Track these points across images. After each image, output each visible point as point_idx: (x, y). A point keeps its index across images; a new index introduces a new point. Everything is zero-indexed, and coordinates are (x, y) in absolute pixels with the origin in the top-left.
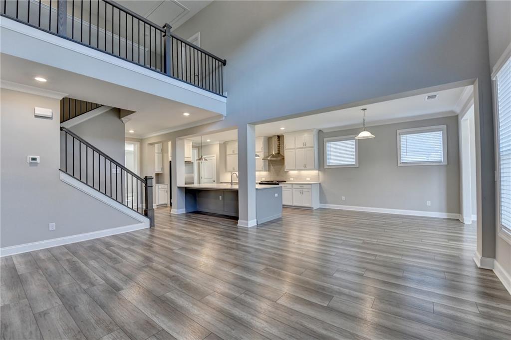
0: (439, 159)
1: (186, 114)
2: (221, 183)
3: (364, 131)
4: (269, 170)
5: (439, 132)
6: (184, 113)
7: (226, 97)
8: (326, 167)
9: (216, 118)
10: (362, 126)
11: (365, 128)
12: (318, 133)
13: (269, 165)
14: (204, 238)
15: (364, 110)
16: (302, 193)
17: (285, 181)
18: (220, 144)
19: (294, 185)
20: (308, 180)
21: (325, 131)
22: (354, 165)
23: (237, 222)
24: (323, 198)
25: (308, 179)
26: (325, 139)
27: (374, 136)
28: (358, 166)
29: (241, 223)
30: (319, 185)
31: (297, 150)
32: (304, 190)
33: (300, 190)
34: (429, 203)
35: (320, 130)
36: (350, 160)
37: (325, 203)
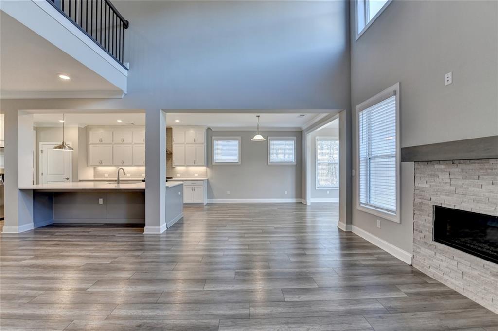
0: (291, 161)
1: (64, 77)
2: (80, 181)
3: (258, 134)
5: (292, 141)
6: (60, 74)
7: (128, 70)
8: (213, 164)
9: (111, 94)
10: (257, 130)
11: (259, 131)
12: (207, 130)
14: (117, 260)
15: (259, 116)
16: (193, 189)
17: (172, 178)
18: (79, 129)
20: (196, 177)
21: (213, 130)
22: (237, 163)
23: (144, 230)
24: (210, 193)
25: (196, 175)
26: (213, 137)
27: (265, 140)
28: (240, 164)
29: (148, 230)
30: (206, 181)
32: (195, 186)
33: (191, 186)
34: (286, 193)
35: (209, 128)
36: (234, 158)
37: (212, 198)
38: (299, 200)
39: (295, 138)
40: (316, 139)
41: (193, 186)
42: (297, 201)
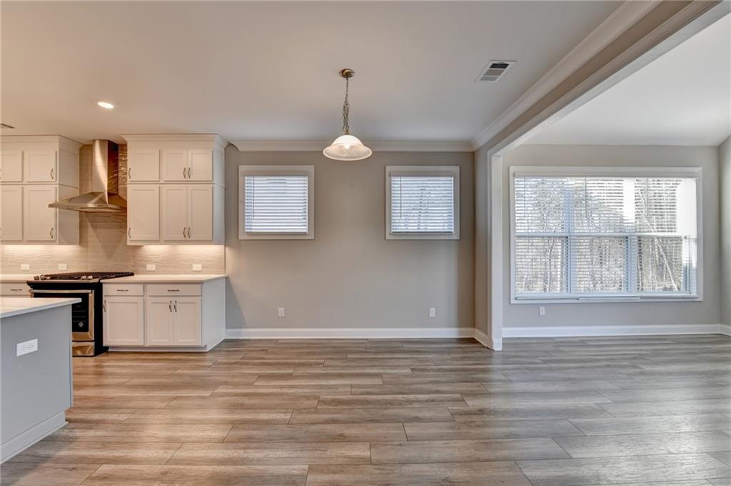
0: (446, 229)
3: (347, 133)
4: (82, 241)
5: (449, 178)
8: (242, 237)
12: (226, 148)
13: (81, 226)
16: (173, 308)
17: (132, 274)
19: (148, 286)
21: (241, 149)
22: (304, 234)
26: (242, 168)
28: (313, 238)
30: (223, 283)
31: (165, 187)
32: (177, 299)
33: (168, 300)
34: (432, 312)
35: (230, 145)
36: (297, 222)
37: (240, 327)
38: (467, 333)
39: (456, 169)
40: (511, 171)
41: (173, 299)
42: (460, 333)
